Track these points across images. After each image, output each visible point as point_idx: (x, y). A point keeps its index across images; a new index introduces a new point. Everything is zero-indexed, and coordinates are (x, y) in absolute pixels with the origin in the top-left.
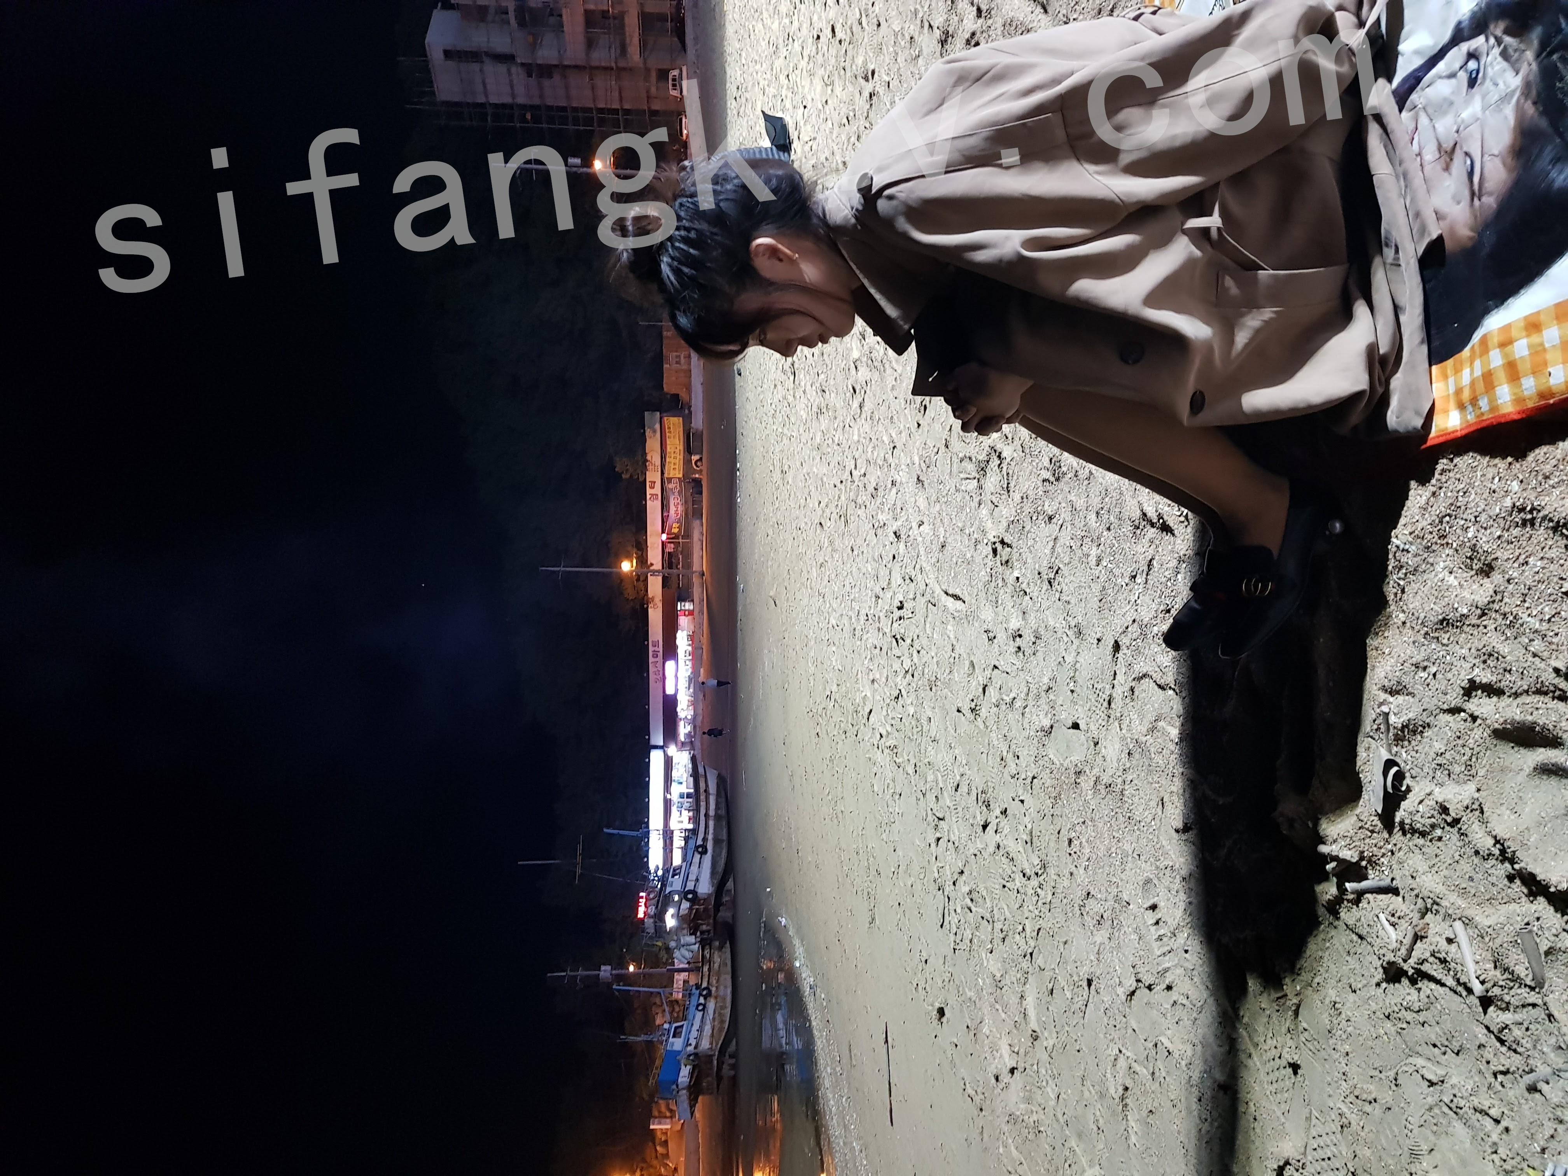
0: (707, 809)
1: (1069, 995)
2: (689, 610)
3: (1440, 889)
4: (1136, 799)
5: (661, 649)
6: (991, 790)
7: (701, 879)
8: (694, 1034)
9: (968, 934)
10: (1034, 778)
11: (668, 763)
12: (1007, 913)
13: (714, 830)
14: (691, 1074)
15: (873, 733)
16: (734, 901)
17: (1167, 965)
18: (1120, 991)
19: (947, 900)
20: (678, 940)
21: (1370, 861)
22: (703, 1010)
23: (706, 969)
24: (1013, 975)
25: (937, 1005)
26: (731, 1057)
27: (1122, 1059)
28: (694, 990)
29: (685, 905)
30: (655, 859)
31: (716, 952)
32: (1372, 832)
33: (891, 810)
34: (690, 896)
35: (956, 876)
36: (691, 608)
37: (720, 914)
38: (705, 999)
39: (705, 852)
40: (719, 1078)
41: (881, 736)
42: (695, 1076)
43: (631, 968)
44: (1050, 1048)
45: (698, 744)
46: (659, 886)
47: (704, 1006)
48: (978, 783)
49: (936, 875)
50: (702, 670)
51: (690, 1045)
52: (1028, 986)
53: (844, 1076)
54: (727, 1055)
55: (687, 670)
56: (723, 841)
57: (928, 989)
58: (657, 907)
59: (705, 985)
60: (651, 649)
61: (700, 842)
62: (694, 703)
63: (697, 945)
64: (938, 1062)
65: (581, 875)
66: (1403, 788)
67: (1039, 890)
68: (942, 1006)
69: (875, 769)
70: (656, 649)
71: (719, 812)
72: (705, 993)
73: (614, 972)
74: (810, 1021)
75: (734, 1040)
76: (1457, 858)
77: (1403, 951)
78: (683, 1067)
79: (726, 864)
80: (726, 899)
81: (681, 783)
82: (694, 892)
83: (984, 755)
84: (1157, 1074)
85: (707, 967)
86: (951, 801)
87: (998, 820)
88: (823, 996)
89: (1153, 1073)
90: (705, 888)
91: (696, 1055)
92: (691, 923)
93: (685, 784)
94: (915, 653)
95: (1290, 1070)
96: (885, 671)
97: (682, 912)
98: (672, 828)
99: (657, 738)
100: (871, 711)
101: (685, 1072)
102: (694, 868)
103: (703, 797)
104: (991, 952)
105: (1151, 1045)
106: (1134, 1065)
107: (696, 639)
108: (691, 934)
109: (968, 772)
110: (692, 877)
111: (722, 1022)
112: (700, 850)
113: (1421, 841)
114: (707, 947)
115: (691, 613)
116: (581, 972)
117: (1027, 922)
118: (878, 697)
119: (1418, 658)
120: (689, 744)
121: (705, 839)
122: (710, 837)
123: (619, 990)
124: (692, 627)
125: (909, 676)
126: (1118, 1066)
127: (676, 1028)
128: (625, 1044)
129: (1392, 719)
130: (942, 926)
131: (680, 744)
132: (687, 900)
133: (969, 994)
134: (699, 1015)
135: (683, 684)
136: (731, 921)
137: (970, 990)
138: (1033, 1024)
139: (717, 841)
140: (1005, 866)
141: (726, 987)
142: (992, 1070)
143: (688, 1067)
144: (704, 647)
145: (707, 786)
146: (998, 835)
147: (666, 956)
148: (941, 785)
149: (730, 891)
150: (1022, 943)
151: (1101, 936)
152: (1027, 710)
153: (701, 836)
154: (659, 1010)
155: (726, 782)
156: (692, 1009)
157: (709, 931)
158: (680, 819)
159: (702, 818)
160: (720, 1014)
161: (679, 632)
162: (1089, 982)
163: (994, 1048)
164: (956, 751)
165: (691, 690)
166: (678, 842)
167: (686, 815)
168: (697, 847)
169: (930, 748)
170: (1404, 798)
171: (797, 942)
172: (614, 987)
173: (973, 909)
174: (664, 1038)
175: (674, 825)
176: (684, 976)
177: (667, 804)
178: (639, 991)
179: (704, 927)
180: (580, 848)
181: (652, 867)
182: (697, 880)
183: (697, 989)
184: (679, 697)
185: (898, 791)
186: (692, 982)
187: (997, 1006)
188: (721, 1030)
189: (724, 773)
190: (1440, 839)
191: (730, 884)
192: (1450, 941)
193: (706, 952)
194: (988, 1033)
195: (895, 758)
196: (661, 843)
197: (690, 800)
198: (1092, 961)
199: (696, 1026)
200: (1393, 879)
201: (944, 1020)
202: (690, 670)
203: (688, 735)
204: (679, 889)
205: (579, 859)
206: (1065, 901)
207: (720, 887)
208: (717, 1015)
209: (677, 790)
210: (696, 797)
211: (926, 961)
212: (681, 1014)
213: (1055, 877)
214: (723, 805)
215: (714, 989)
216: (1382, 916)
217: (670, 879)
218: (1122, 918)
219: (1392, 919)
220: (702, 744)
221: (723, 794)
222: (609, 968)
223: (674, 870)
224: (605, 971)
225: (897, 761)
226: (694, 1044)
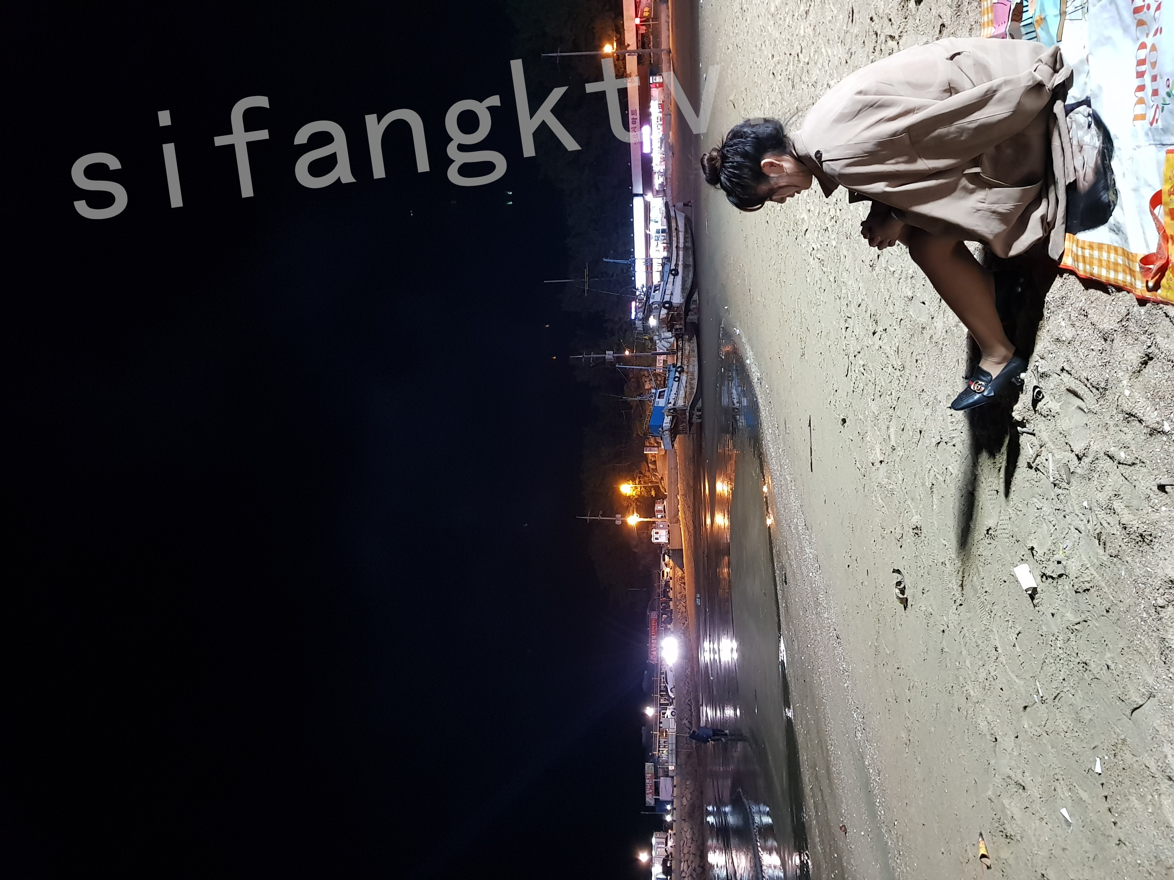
0: (678, 242)
1: (911, 434)
2: (659, 83)
3: (1047, 439)
4: (947, 355)
5: (638, 117)
6: (878, 315)
7: (675, 293)
8: (673, 396)
9: (861, 386)
10: (901, 320)
11: (647, 207)
12: (883, 383)
13: (683, 258)
14: (672, 421)
15: (808, 244)
16: (699, 310)
17: (954, 435)
18: (933, 440)
19: (850, 363)
20: (660, 335)
21: (1027, 421)
22: (679, 381)
23: (680, 354)
24: (884, 416)
25: (842, 417)
26: (699, 410)
27: (932, 471)
28: (672, 368)
29: (664, 311)
30: (640, 280)
31: (687, 343)
32: (1029, 410)
33: (818, 297)
34: (667, 305)
35: (856, 353)
36: (661, 80)
37: (688, 317)
38: (680, 373)
39: (677, 274)
40: (691, 423)
41: (813, 249)
42: (674, 421)
43: (627, 353)
44: (901, 456)
45: (669, 192)
46: (645, 299)
47: (679, 378)
48: (872, 308)
49: (845, 347)
50: (671, 133)
51: (671, 403)
52: (891, 423)
53: (781, 437)
54: (696, 410)
55: (659, 133)
56: (690, 265)
57: (837, 406)
58: (644, 313)
59: (679, 364)
60: (631, 117)
61: (673, 267)
62: (665, 160)
63: (673, 339)
64: (841, 446)
65: (588, 290)
66: (1041, 397)
67: (900, 377)
68: (845, 418)
69: (808, 268)
70: (635, 117)
71: (687, 244)
72: (679, 369)
73: (615, 355)
74: (756, 397)
75: (701, 400)
76: (1053, 429)
77: (1032, 460)
78: (666, 417)
79: (693, 282)
80: (692, 306)
81: (657, 222)
82: (670, 302)
83: (876, 294)
84: (946, 482)
85: (681, 353)
86: (856, 311)
87: (881, 333)
88: (767, 386)
89: (945, 481)
90: (678, 299)
91: (674, 409)
92: (669, 324)
93: (660, 222)
94: (838, 210)
95: (996, 492)
96: (818, 207)
97: (662, 316)
98: (651, 257)
99: (638, 188)
100: (807, 230)
101: (667, 420)
102: (669, 286)
103: (674, 234)
104: (873, 400)
105: (944, 468)
106: (937, 475)
107: (666, 108)
108: (668, 331)
109: (866, 299)
110: (668, 292)
111: (692, 388)
112: (673, 272)
113: (1044, 419)
114: (680, 339)
115: (661, 85)
116: (593, 355)
117: (893, 391)
118: (812, 223)
119: (1050, 349)
120: (662, 192)
121: (677, 265)
122: (680, 263)
123: (619, 368)
124: (662, 97)
125: (833, 221)
126: (931, 473)
127: (660, 392)
128: (626, 402)
129: (1039, 369)
130: (846, 376)
131: (655, 192)
132: (665, 308)
133: (861, 417)
134: (676, 384)
135: (656, 144)
136: (696, 322)
137: (861, 415)
138: (893, 443)
139: (686, 266)
140: (883, 359)
141: (694, 366)
142: (871, 459)
143: (669, 417)
144: (672, 114)
145: (677, 225)
146: (881, 341)
147: (650, 344)
148: (850, 299)
149: (696, 301)
150: (890, 401)
151: (928, 412)
152: (901, 280)
153: (674, 262)
154: (647, 380)
155: (691, 221)
156: (671, 380)
157: (681, 329)
158: (657, 249)
159: (674, 249)
160: (690, 383)
161: (652, 102)
162: (921, 432)
163: (872, 449)
164: (860, 285)
165: (663, 149)
166: (657, 267)
167: (661, 246)
168: (671, 271)
169: (844, 274)
170: (1040, 401)
171: (748, 347)
172: (617, 366)
173: (865, 374)
174: (653, 399)
175: (653, 254)
176: (663, 357)
177: (647, 237)
178: (633, 368)
179: (678, 326)
180: (586, 272)
181: (638, 285)
182: (672, 294)
183: (673, 367)
184: (652, 155)
185: (823, 288)
186: (670, 362)
187: (875, 428)
188: (691, 394)
189: (689, 215)
190: (1050, 420)
191: (696, 296)
192: (1047, 460)
193: (679, 343)
194: (869, 440)
195: (822, 267)
196: (644, 268)
197: (665, 234)
198: (922, 422)
199: (674, 391)
200: (1034, 430)
201: (845, 425)
202: (661, 133)
203: (662, 185)
204: (659, 300)
205: (586, 279)
206: (912, 389)
207: (688, 299)
208: (688, 384)
209: (654, 227)
210: (669, 232)
211: (836, 391)
212: (662, 382)
213: (909, 375)
214: (689, 240)
215: (685, 367)
216: (1028, 443)
217: (652, 293)
218: (937, 407)
219: (1032, 446)
220: (672, 193)
221: (689, 231)
222: (612, 352)
223: (655, 287)
224: (609, 354)
225: (824, 269)
226: (673, 402)
